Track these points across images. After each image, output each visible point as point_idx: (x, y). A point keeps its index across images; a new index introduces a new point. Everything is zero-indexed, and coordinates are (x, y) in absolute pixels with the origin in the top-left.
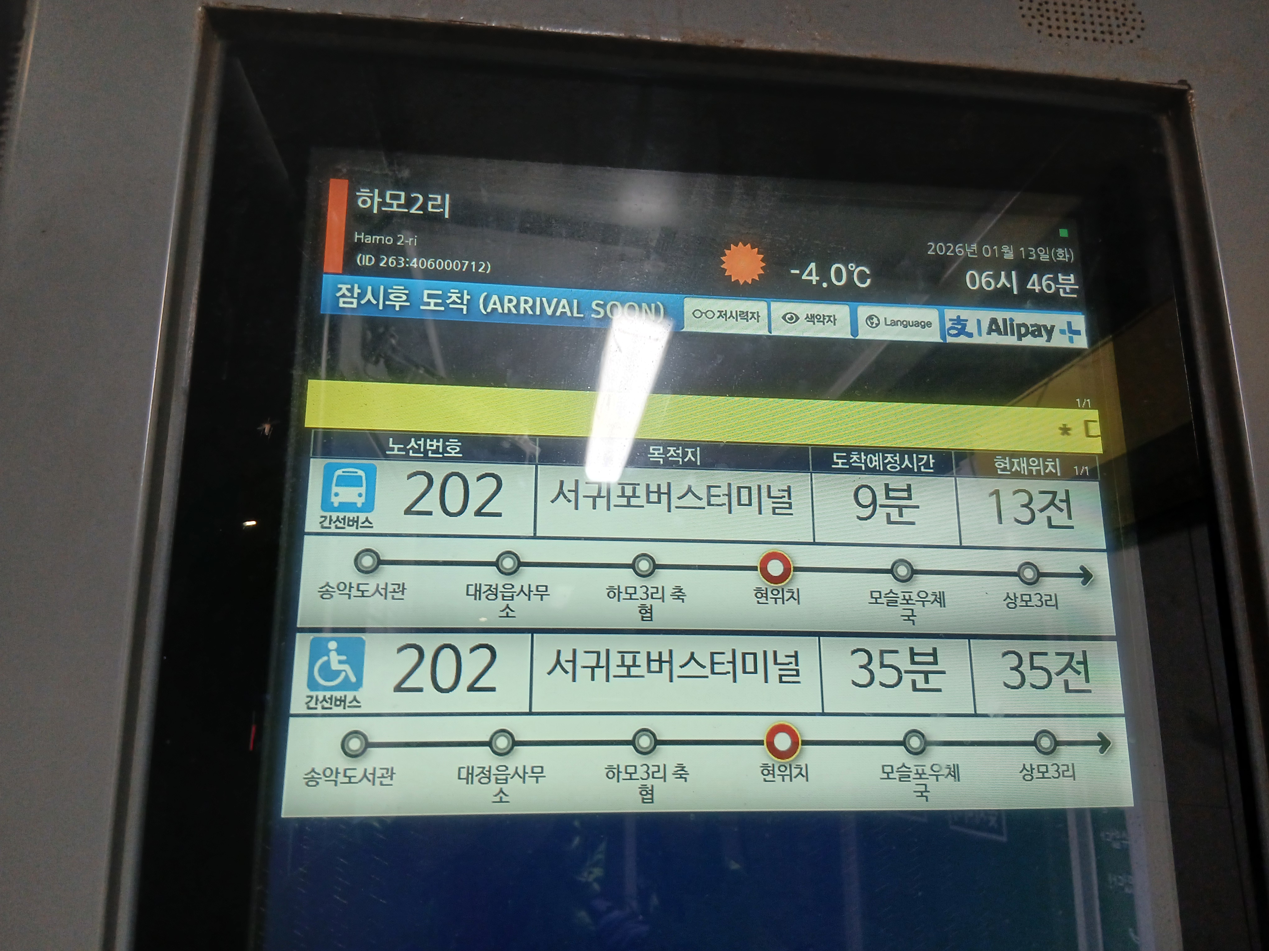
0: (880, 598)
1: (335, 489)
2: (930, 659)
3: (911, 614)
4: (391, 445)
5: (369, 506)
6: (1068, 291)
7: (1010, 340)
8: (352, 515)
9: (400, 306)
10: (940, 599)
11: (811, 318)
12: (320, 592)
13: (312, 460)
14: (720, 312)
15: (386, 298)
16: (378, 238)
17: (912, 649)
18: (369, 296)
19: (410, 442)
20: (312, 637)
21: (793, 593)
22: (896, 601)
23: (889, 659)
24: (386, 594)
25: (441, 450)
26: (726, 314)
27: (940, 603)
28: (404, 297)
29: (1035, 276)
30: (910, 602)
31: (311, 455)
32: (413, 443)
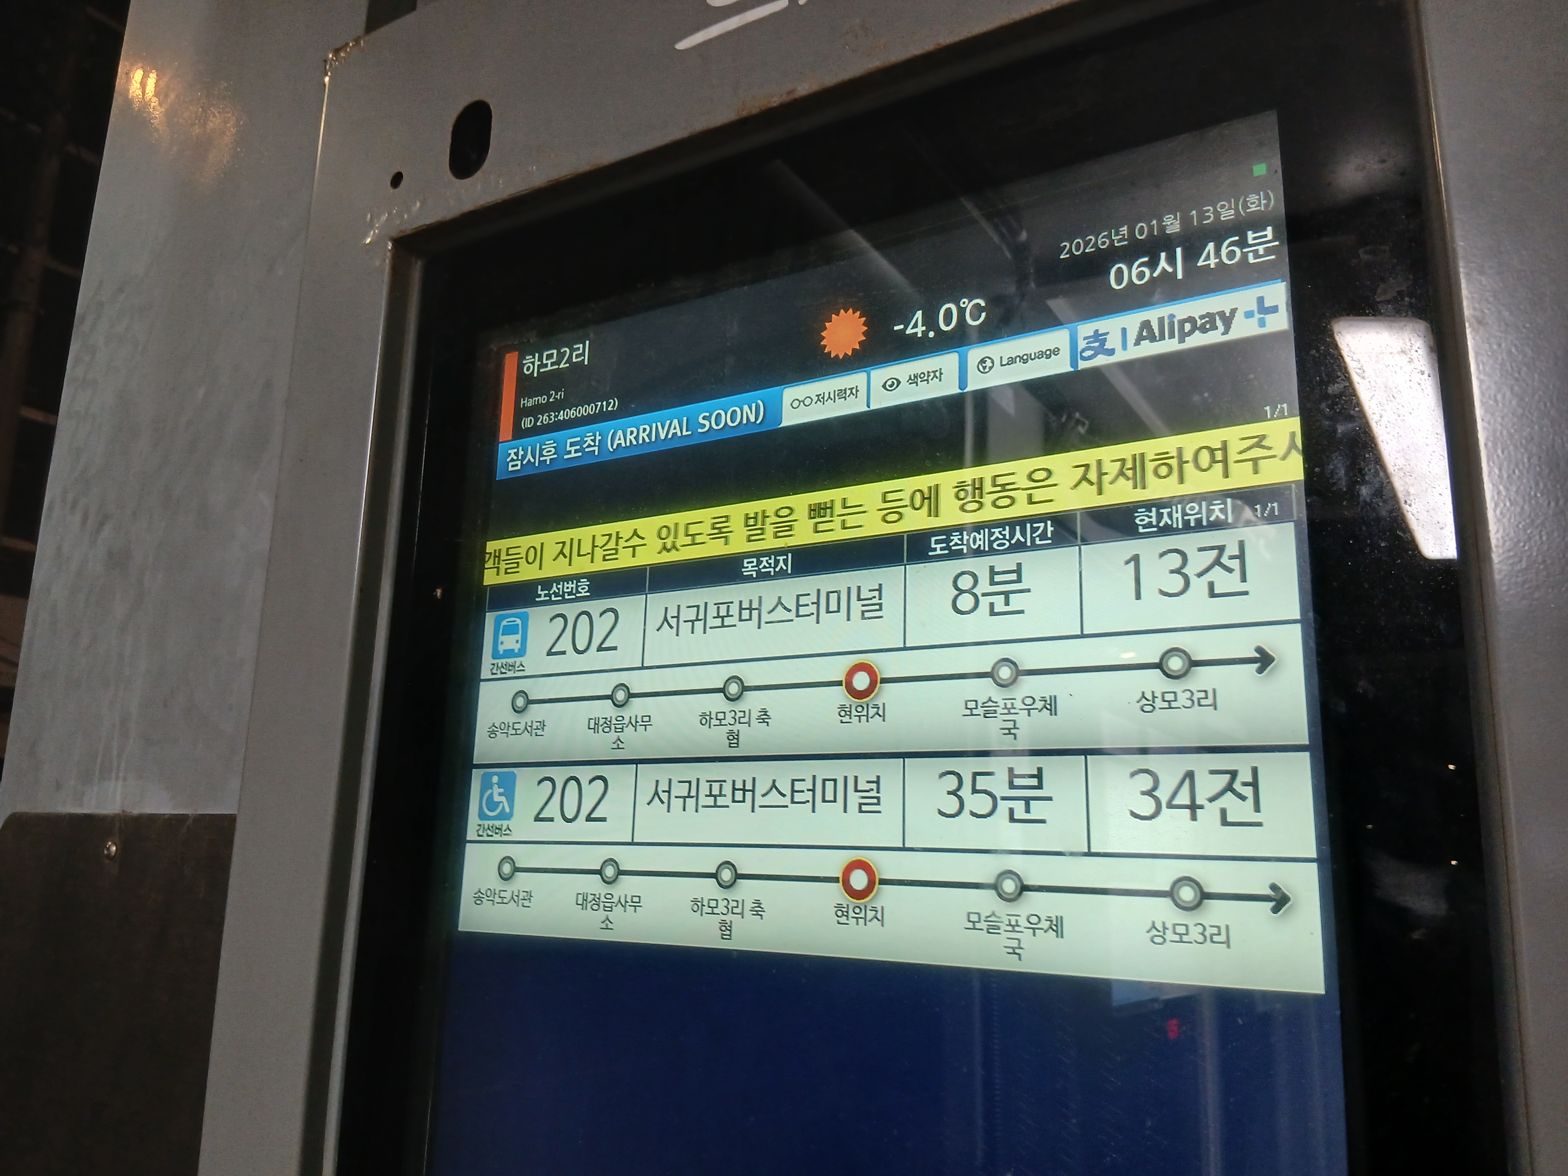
0: (976, 708)
1: (502, 638)
2: (1034, 782)
3: (1012, 727)
4: (539, 593)
5: (522, 652)
6: (1261, 252)
7: (1170, 346)
8: (510, 661)
9: (551, 459)
10: (1050, 705)
11: (914, 380)
12: (488, 731)
13: (487, 613)
14: (818, 396)
15: (541, 455)
16: (537, 399)
17: (1011, 770)
18: (529, 456)
19: (552, 587)
20: (482, 773)
21: (878, 708)
22: (995, 711)
23: (982, 783)
24: (531, 730)
25: (574, 592)
26: (823, 398)
27: (1051, 710)
28: (553, 450)
29: (1211, 246)
30: (1012, 711)
31: (487, 610)
32: (555, 588)
